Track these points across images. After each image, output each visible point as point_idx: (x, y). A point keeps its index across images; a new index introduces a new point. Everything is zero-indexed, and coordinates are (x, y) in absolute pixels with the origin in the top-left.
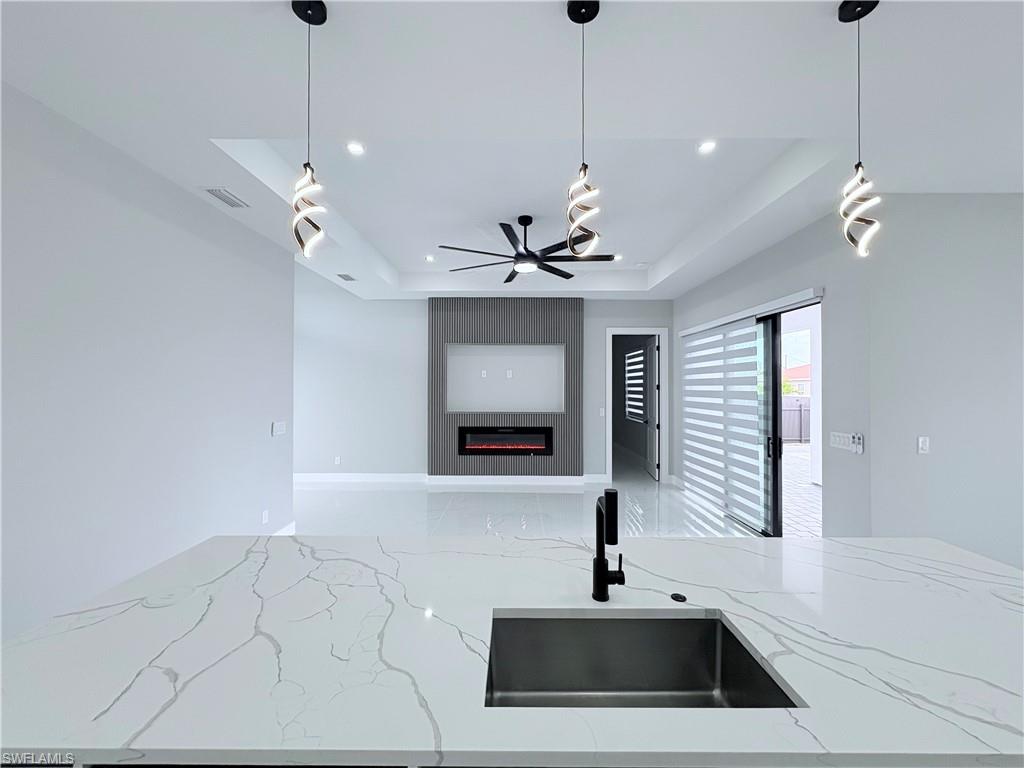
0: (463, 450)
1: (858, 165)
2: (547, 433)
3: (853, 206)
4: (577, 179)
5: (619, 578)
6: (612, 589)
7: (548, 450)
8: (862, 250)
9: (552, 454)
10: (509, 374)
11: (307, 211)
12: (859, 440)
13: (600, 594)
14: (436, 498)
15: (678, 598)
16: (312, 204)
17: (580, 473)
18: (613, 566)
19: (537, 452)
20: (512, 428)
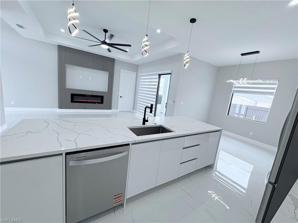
0: (72, 101)
1: (188, 52)
2: (102, 97)
3: (186, 59)
4: (144, 38)
5: (147, 121)
6: (146, 123)
7: (102, 102)
8: (186, 68)
9: (103, 104)
10: (90, 78)
11: (73, 22)
12: (174, 102)
13: (144, 124)
14: (61, 116)
15: (155, 124)
16: (74, 19)
17: (111, 109)
18: (146, 119)
19: (98, 103)
20: (90, 95)
